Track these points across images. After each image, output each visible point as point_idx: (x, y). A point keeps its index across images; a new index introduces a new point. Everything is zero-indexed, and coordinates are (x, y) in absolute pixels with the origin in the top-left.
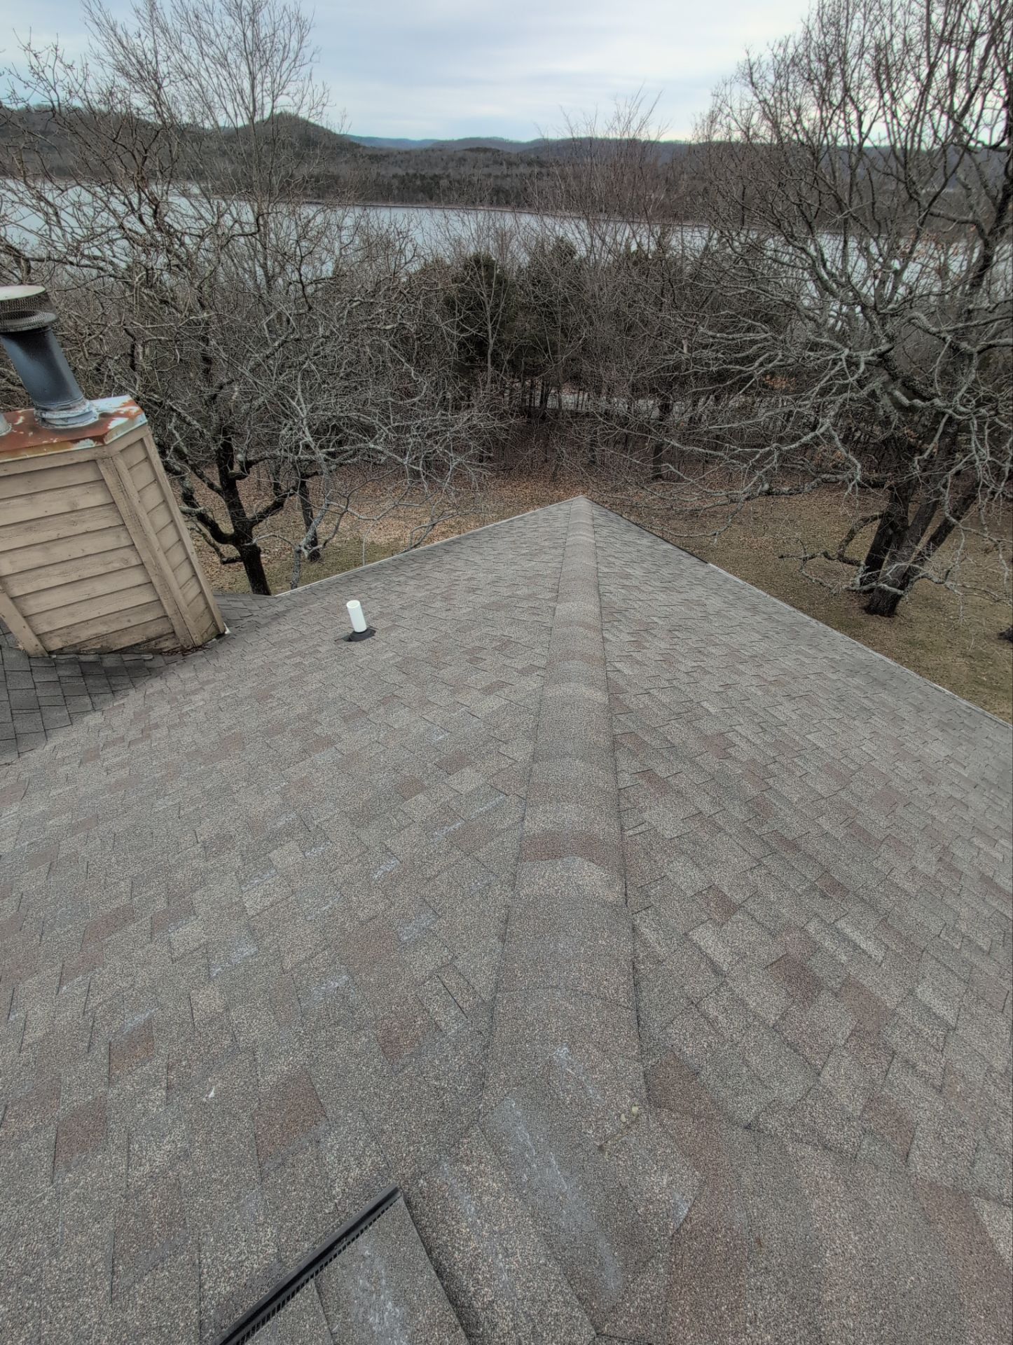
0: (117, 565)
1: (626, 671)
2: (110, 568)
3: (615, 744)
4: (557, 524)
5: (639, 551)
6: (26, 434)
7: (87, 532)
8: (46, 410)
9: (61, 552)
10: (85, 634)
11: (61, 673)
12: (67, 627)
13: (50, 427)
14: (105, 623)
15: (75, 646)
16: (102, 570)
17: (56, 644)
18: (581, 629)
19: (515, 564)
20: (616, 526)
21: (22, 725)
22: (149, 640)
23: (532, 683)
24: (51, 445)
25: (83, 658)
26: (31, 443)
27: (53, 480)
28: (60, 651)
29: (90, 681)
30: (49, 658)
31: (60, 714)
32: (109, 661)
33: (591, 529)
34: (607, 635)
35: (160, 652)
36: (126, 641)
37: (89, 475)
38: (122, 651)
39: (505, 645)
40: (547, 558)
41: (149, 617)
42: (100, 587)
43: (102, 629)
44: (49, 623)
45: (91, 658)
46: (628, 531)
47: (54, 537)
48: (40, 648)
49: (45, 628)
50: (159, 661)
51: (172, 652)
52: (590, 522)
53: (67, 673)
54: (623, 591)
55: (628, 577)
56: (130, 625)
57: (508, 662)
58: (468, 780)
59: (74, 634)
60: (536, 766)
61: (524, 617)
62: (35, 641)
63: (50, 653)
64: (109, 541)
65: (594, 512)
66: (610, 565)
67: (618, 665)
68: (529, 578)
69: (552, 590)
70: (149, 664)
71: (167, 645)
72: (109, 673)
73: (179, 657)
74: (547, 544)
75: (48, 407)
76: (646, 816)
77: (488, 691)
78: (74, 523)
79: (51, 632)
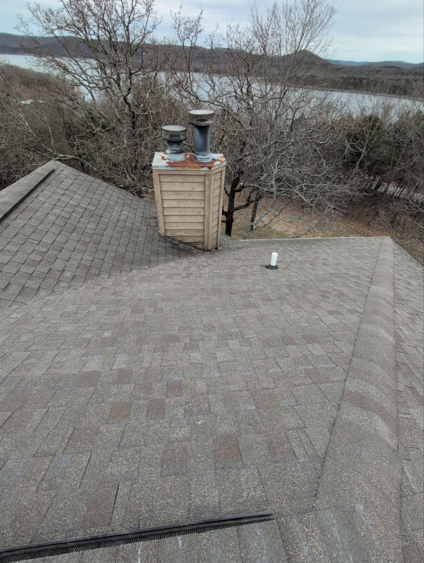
0: (197, 213)
1: (406, 332)
2: (194, 214)
3: (397, 366)
4: (373, 247)
5: (416, 273)
6: (189, 162)
7: (193, 200)
8: (197, 154)
9: (182, 204)
10: (178, 234)
11: (167, 244)
12: (174, 230)
13: (196, 161)
14: (185, 232)
15: (174, 237)
16: (192, 214)
17: (169, 234)
18: (384, 302)
19: (349, 259)
20: (405, 257)
21: (153, 258)
22: (195, 243)
23: (354, 318)
24: (195, 167)
25: (174, 242)
26: (190, 165)
27: (190, 179)
28: (169, 237)
29: (174, 251)
30: (165, 238)
31: (162, 258)
32: (181, 246)
33: (393, 254)
34: (396, 310)
35: (196, 248)
36: (188, 240)
37: (201, 180)
38: (186, 243)
39: (341, 295)
40: (366, 261)
41: (199, 235)
42: (189, 219)
43: (183, 234)
44: (170, 227)
45: (176, 243)
46: (411, 261)
47: (183, 198)
48: (164, 234)
49: (168, 228)
50: (195, 251)
51: (200, 249)
52: (392, 251)
53: (169, 245)
54: (406, 290)
55: (409, 284)
56: (192, 235)
57: (342, 303)
58: (317, 350)
59: (175, 233)
60: (354, 359)
61: (352, 285)
62: (164, 231)
63: (166, 237)
64: (198, 204)
65: (394, 246)
66: (401, 275)
67: (402, 327)
68: (357, 268)
69: (368, 278)
70: (192, 251)
71: (200, 246)
72: (180, 250)
73: (201, 251)
74: (367, 254)
75: (198, 153)
76: (411, 411)
77: (331, 313)
78: (190, 195)
79: (169, 230)
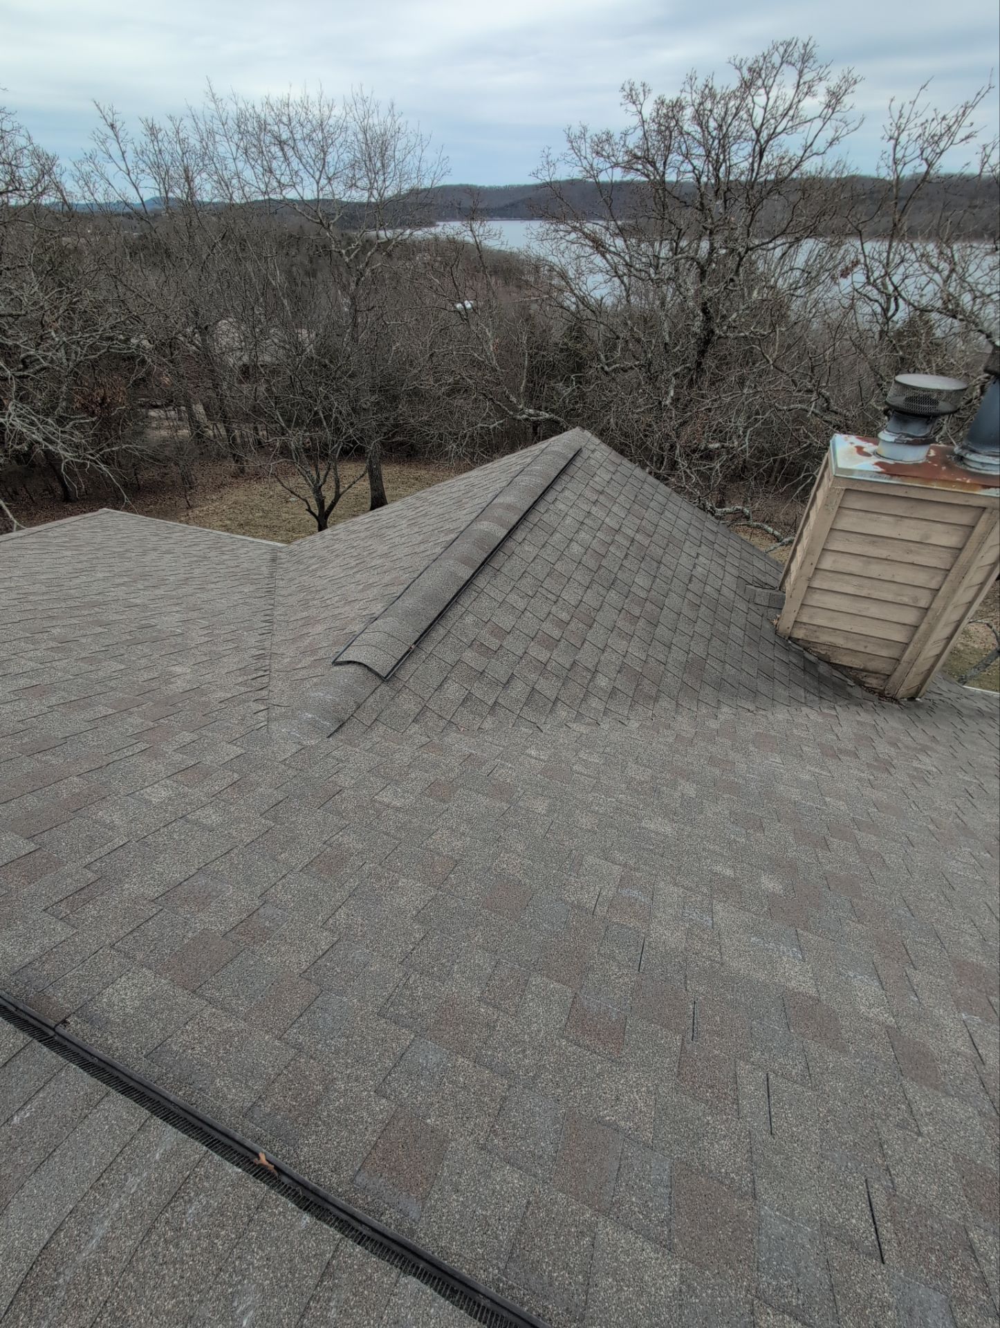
0: (906, 600)
2: (898, 599)
6: (939, 467)
7: (913, 564)
8: (974, 452)
9: (875, 570)
10: (825, 638)
12: (819, 626)
13: (962, 467)
14: (847, 639)
15: (809, 642)
16: (890, 597)
17: (800, 634)
21: (761, 686)
22: (863, 670)
24: (963, 484)
25: (807, 655)
26: (945, 477)
28: (796, 641)
30: (788, 642)
32: (823, 669)
35: (860, 684)
36: (846, 660)
37: (965, 518)
38: (836, 667)
41: (884, 653)
42: (874, 610)
43: (839, 641)
44: (811, 617)
45: (812, 658)
47: (884, 556)
48: (789, 631)
49: (805, 619)
50: (857, 692)
51: (871, 690)
53: (794, 661)
56: (863, 650)
59: (818, 634)
62: (790, 625)
63: (790, 638)
64: (921, 578)
70: (849, 689)
71: (873, 682)
72: (821, 679)
73: (875, 697)
75: (977, 449)
78: (909, 552)
79: (805, 624)
